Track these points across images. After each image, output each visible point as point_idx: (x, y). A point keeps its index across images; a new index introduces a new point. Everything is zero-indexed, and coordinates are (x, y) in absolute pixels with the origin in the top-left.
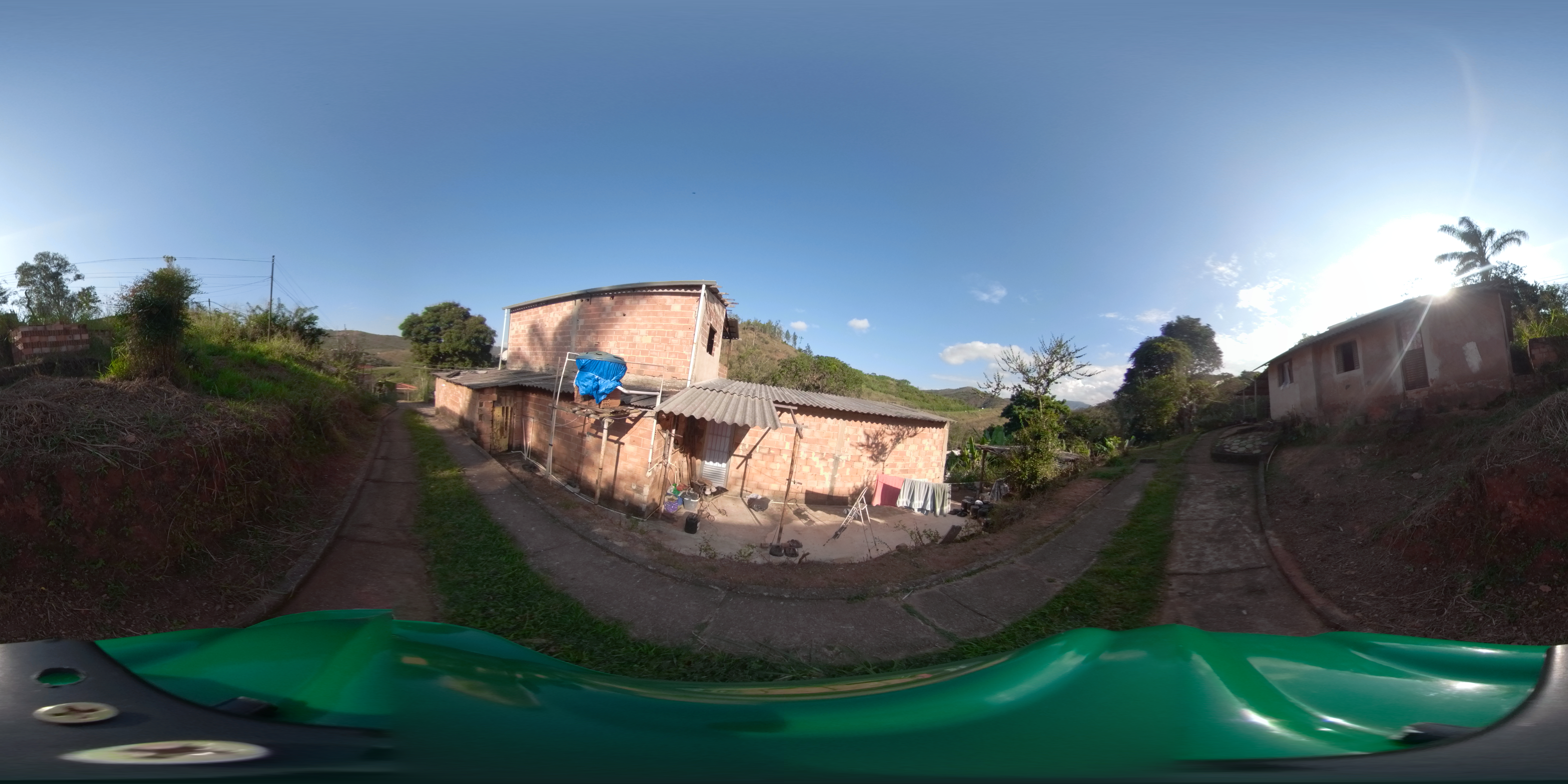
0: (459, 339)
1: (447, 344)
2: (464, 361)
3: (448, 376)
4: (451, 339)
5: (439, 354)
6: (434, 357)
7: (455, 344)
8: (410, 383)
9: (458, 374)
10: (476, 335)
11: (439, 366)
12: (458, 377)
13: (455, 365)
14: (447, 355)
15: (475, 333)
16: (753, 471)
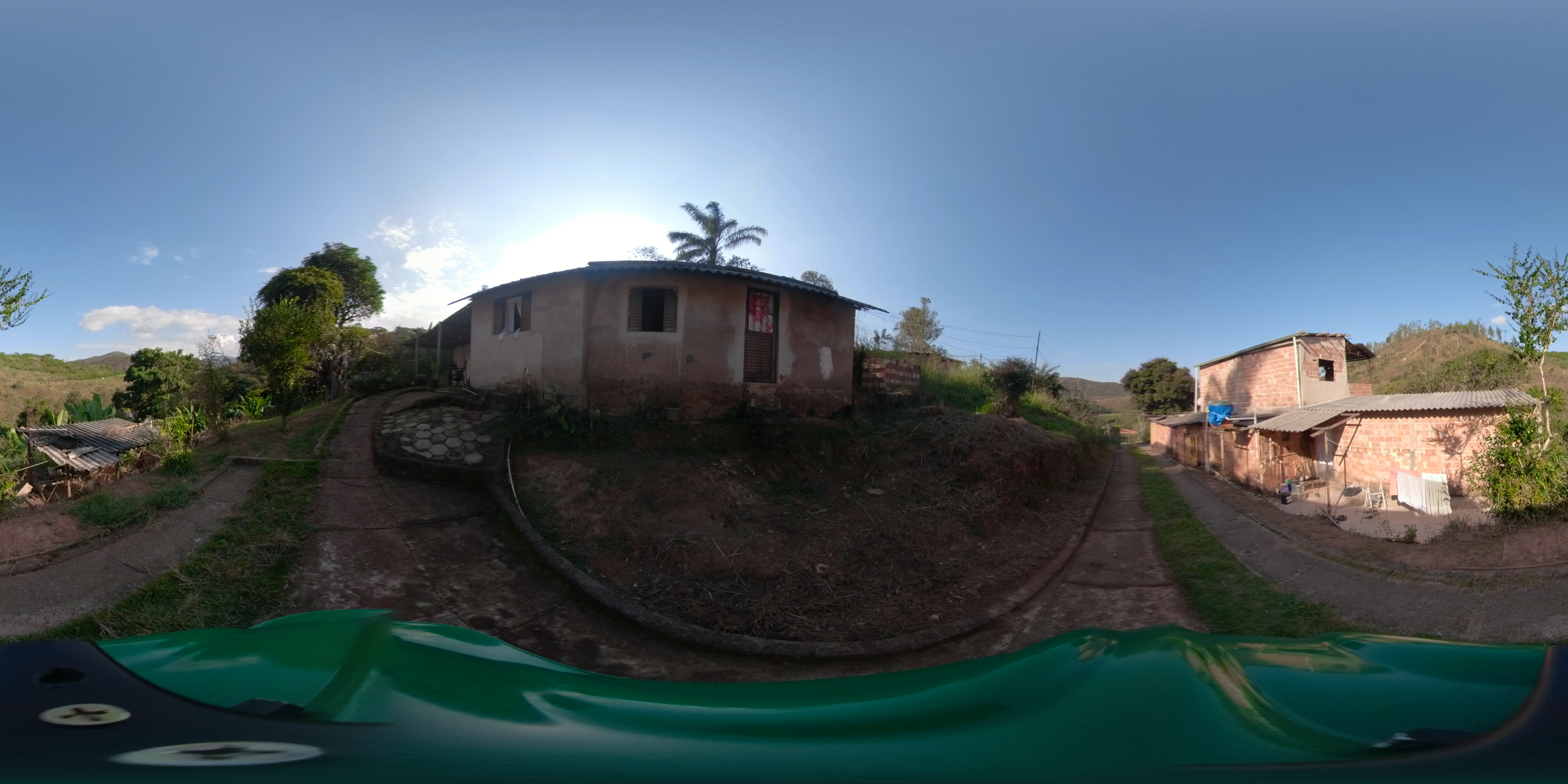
0: (1168, 389)
1: (1159, 394)
2: (1174, 407)
3: (1158, 420)
4: (1163, 390)
5: (1154, 403)
6: (1150, 405)
7: (1166, 394)
8: (1130, 429)
9: (1165, 418)
10: (1182, 385)
11: (1154, 412)
12: (1164, 421)
13: (1168, 411)
14: (1160, 403)
15: (1181, 383)
16: (1350, 467)
